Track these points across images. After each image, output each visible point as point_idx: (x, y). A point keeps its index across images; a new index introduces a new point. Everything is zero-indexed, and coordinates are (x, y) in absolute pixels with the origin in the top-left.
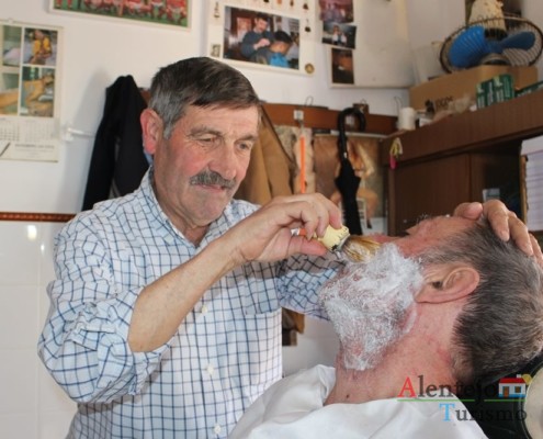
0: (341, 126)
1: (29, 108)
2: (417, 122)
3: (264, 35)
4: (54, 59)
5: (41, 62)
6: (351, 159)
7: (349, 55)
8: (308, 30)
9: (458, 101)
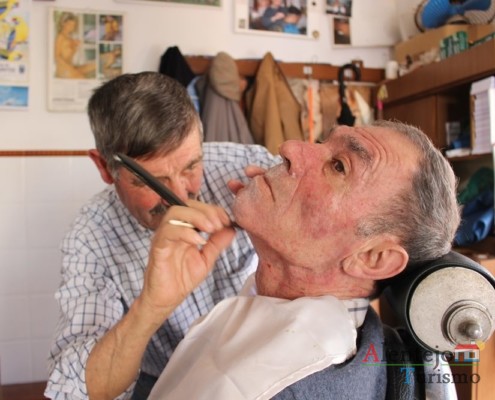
0: (341, 77)
2: (398, 72)
3: (280, 9)
4: (121, 37)
5: (111, 39)
6: (349, 102)
7: (347, 22)
8: (314, 4)
9: (427, 54)
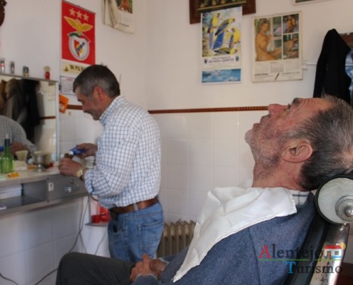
1: (287, 55)
4: (298, 29)
